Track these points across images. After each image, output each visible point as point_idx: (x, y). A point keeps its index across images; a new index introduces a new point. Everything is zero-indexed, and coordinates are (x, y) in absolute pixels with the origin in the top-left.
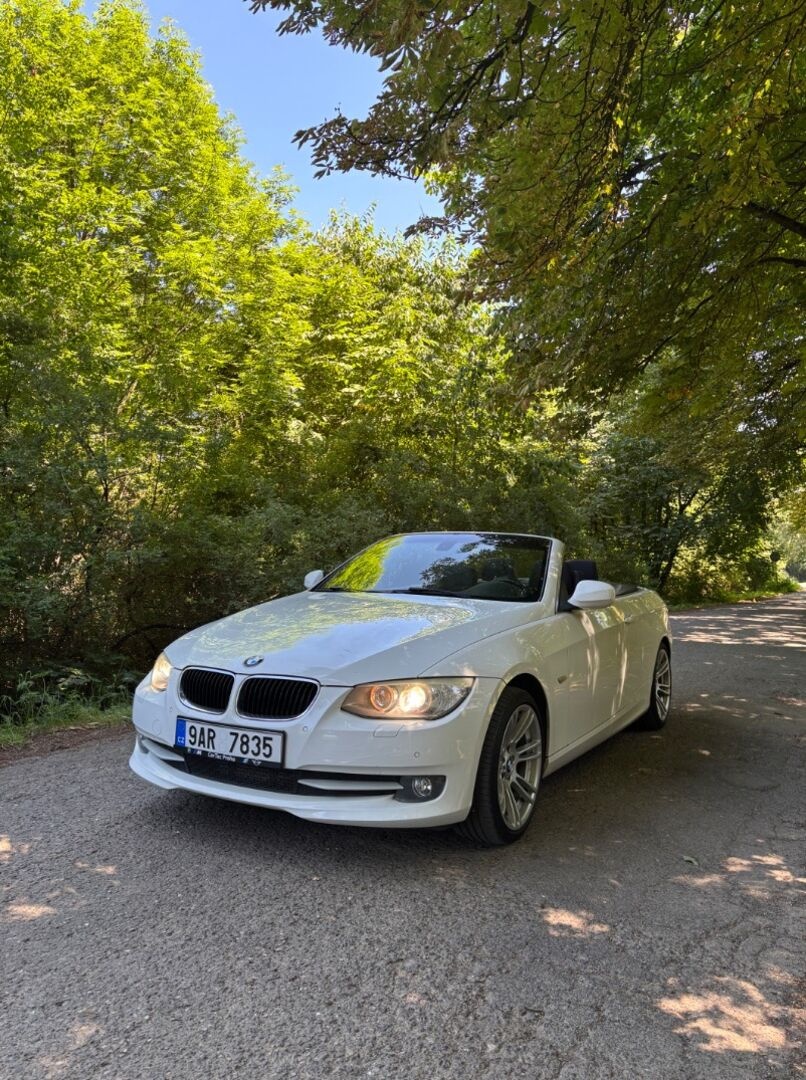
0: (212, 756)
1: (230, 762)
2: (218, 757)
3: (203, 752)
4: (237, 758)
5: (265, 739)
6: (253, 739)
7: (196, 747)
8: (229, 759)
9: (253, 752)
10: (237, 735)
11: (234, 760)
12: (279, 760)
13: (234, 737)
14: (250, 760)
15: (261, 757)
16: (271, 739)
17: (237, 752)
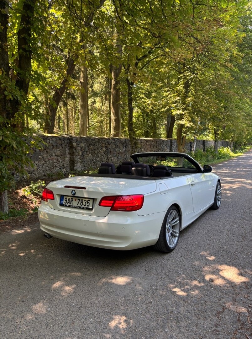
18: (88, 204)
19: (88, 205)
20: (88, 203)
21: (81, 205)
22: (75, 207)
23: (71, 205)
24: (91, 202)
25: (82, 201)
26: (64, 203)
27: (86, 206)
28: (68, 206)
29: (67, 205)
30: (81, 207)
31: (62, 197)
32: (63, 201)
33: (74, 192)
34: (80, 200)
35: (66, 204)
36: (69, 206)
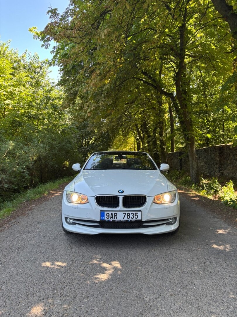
0: (117, 221)
1: (124, 222)
2: (119, 221)
3: (113, 220)
4: (126, 220)
5: (135, 213)
6: (131, 214)
7: (109, 219)
8: (123, 221)
9: (131, 218)
10: (125, 213)
11: (125, 221)
12: (140, 219)
13: (124, 214)
14: (131, 220)
15: (134, 219)
16: (137, 213)
17: (126, 219)
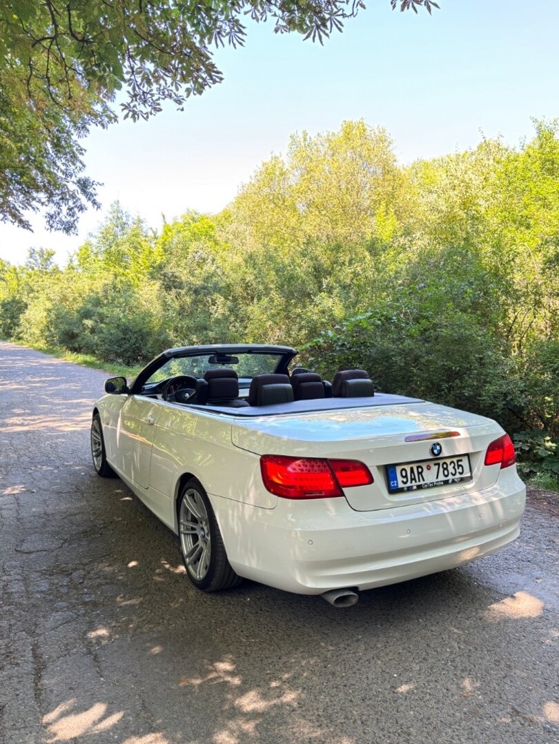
18: (460, 468)
19: (461, 471)
20: (459, 466)
21: (446, 476)
22: (434, 485)
23: (422, 482)
24: (465, 463)
25: (445, 466)
26: (401, 485)
27: (458, 476)
28: (415, 488)
29: (412, 486)
30: (448, 481)
31: (389, 470)
32: (396, 479)
33: (438, 448)
34: (439, 464)
35: (409, 484)
36: (420, 487)
